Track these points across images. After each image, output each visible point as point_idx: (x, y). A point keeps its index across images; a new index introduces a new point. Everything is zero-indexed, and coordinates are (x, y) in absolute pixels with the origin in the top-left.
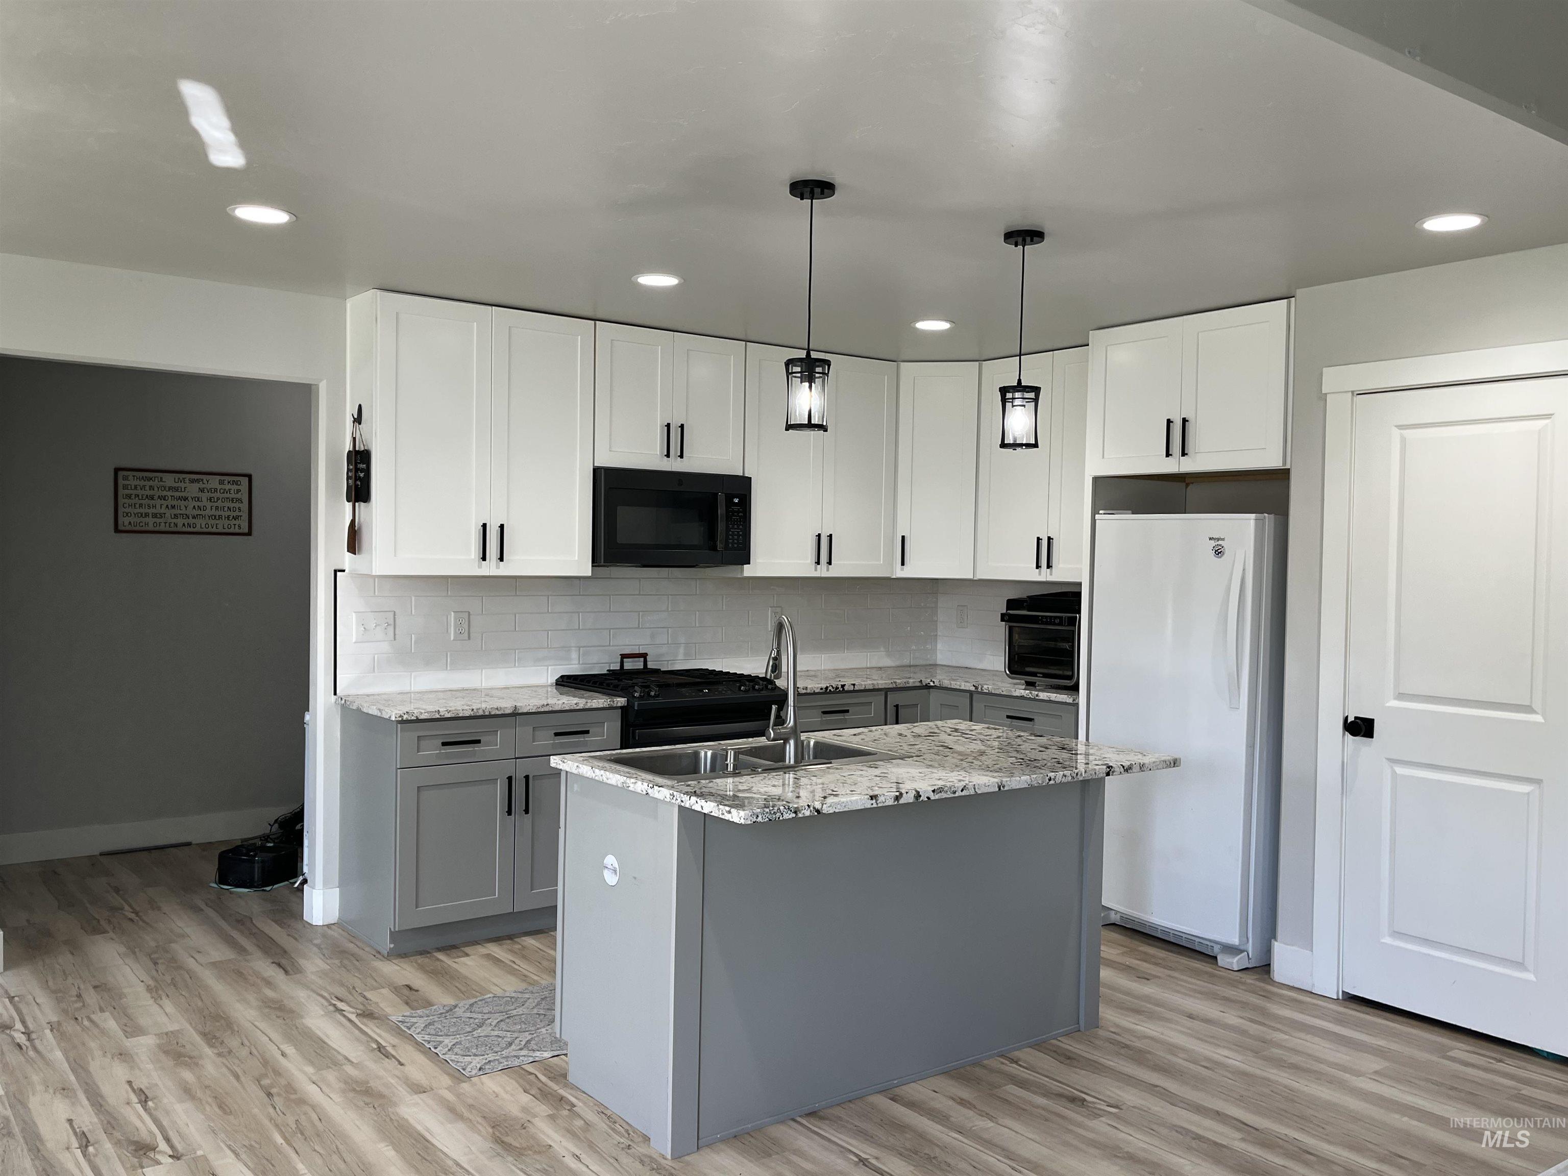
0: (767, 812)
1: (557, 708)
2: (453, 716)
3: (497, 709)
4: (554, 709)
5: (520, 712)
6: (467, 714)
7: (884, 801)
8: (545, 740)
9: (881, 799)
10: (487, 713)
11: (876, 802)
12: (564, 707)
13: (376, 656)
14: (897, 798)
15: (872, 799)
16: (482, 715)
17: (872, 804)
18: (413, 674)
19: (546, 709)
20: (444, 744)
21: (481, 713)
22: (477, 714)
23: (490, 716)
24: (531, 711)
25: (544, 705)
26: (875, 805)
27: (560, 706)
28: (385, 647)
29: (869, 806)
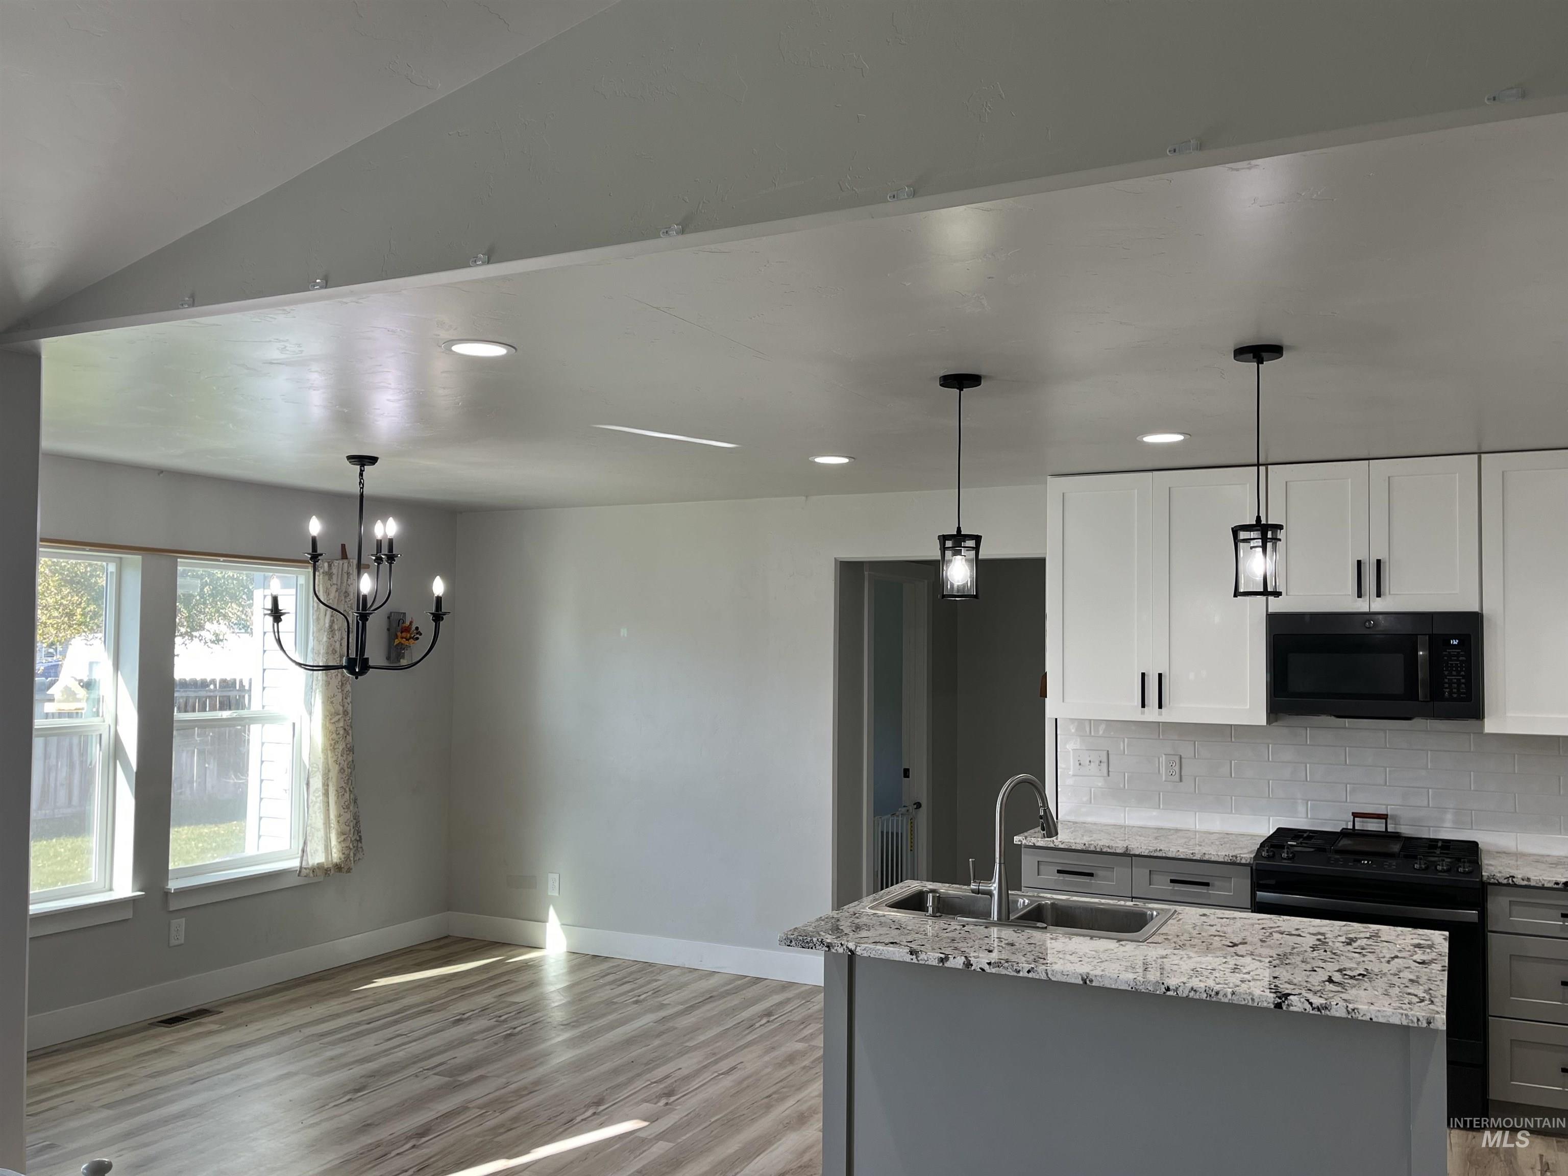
0: (800, 940)
1: (1170, 855)
2: (1066, 847)
3: (1109, 847)
4: (1168, 856)
5: (1131, 853)
6: (1079, 847)
7: (926, 959)
8: (1162, 885)
9: (922, 956)
10: (1098, 850)
11: (917, 958)
12: (1179, 855)
13: (1092, 790)
14: (942, 960)
15: (911, 954)
16: (1094, 851)
17: (912, 959)
18: (1127, 809)
19: (1159, 854)
20: (1059, 872)
21: (1092, 848)
22: (1089, 849)
23: (1101, 853)
24: (1143, 854)
25: (1157, 850)
26: (915, 961)
27: (1174, 853)
28: (1100, 783)
29: (908, 960)
